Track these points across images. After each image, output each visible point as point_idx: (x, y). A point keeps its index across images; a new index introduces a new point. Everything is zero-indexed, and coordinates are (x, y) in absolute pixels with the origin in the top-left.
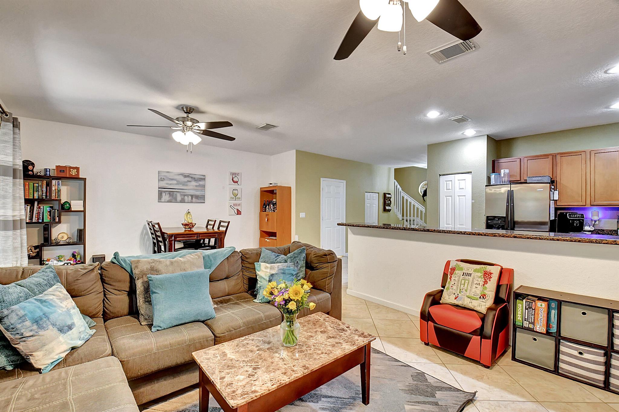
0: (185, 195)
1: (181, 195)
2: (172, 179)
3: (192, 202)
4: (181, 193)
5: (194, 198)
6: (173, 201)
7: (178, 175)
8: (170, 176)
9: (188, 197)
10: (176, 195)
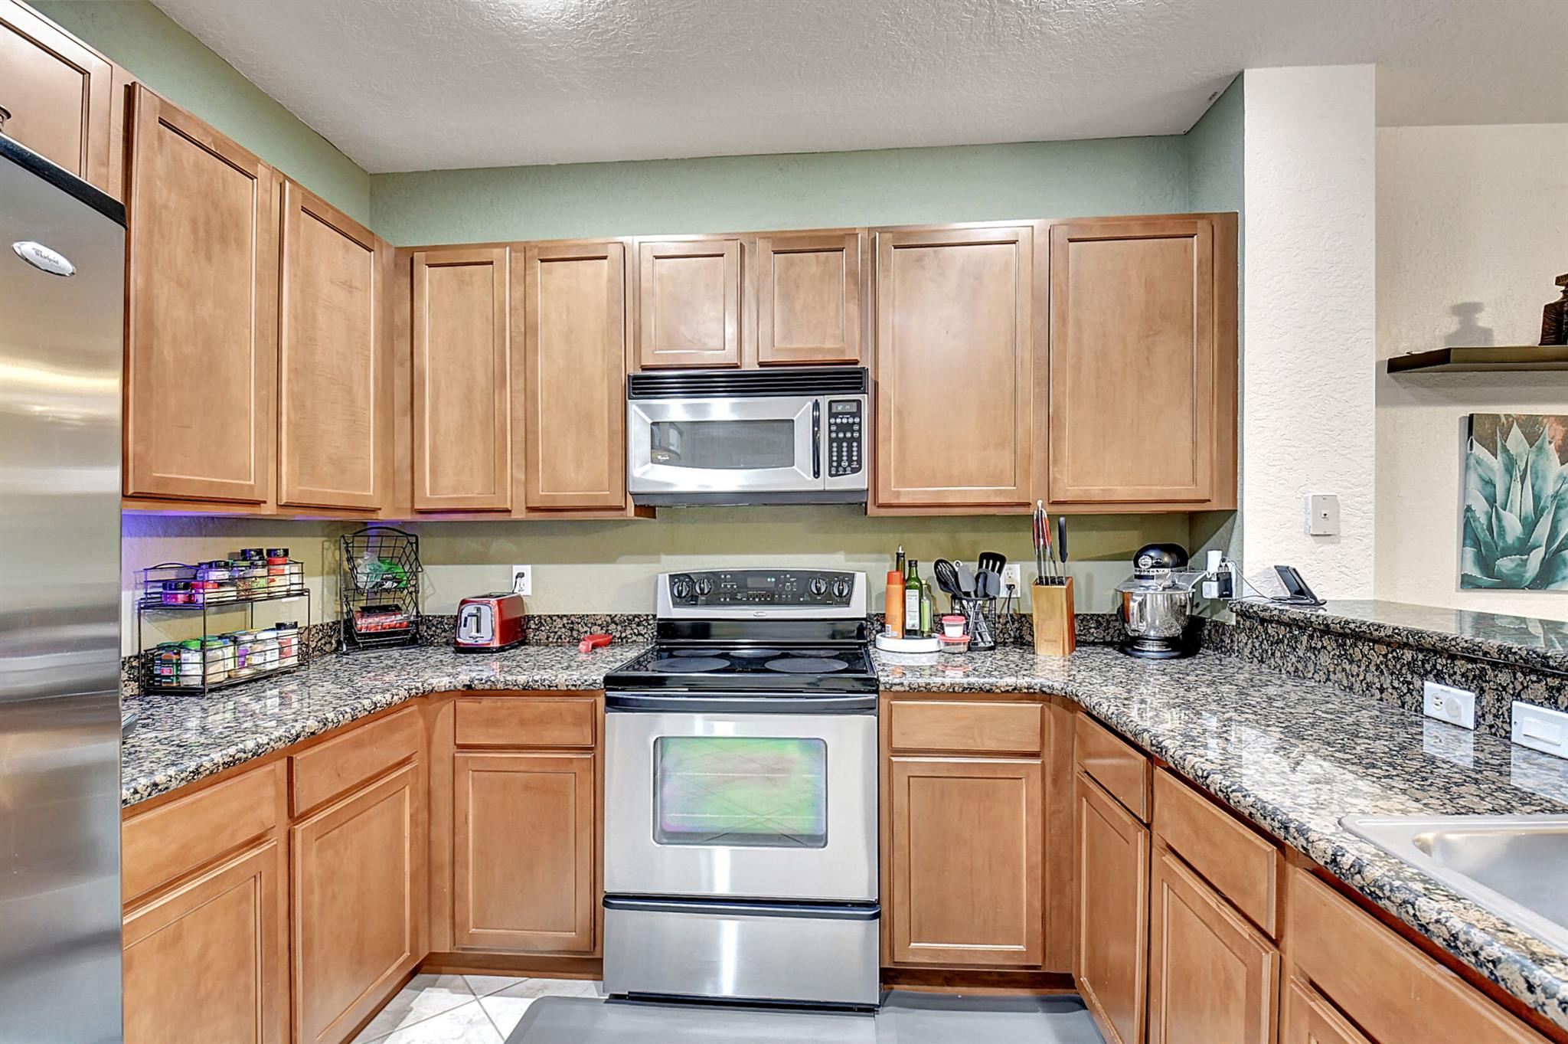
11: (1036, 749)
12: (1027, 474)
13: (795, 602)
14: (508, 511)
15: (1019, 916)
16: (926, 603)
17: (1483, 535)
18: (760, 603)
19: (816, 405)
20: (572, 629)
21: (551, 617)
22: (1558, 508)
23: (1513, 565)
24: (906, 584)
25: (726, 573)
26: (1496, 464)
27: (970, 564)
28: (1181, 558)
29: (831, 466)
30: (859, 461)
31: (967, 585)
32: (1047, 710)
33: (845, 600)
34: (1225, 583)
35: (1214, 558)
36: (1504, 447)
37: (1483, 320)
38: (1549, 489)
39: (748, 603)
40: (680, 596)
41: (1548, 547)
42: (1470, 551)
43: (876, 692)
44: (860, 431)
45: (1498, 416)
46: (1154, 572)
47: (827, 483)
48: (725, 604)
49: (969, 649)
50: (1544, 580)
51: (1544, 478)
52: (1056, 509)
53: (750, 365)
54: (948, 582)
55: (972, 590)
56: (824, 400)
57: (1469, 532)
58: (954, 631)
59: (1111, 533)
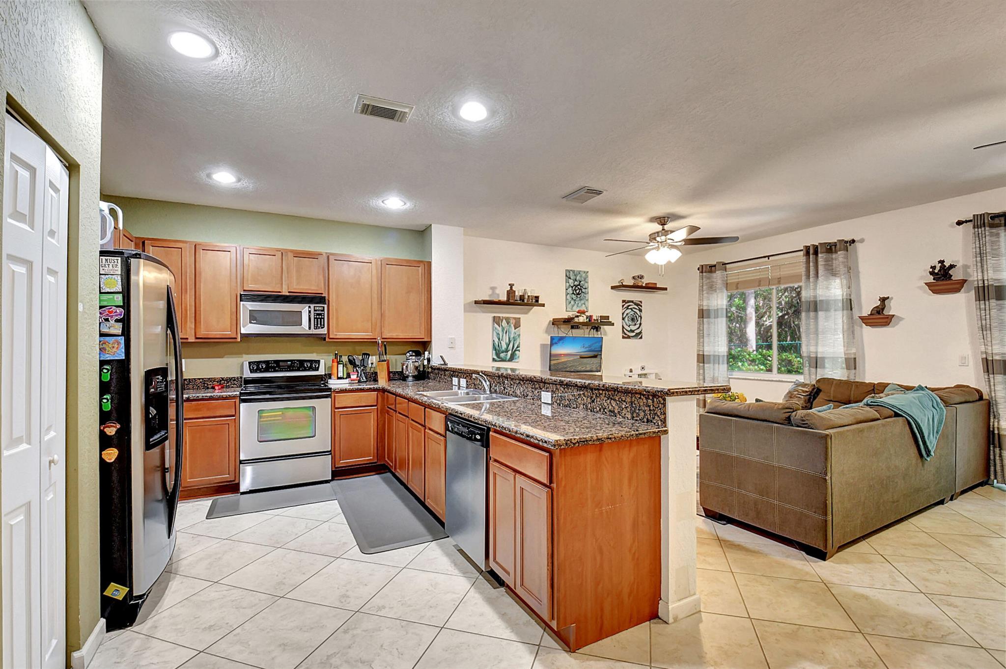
11: (375, 404)
12: (375, 329)
13: (298, 370)
14: (187, 339)
15: (371, 450)
16: (345, 369)
17: (497, 348)
18: (285, 371)
19: (310, 307)
20: (204, 383)
21: (195, 379)
22: (514, 341)
23: (504, 355)
24: (338, 363)
25: (271, 361)
26: (500, 329)
27: (359, 356)
28: (418, 354)
29: (314, 326)
30: (324, 325)
31: (358, 363)
32: (378, 394)
33: (317, 369)
34: (429, 360)
35: (426, 353)
36: (502, 325)
37: (497, 291)
38: (512, 336)
39: (281, 371)
40: (253, 369)
41: (512, 350)
42: (494, 352)
43: (331, 391)
44: (324, 316)
45: (500, 317)
46: (410, 357)
47: (313, 331)
48: (271, 371)
49: (359, 382)
50: (511, 359)
51: (511, 334)
52: (383, 340)
53: (285, 293)
54: (352, 362)
55: (359, 364)
56: (312, 306)
57: (494, 348)
58: (354, 377)
59: (402, 347)
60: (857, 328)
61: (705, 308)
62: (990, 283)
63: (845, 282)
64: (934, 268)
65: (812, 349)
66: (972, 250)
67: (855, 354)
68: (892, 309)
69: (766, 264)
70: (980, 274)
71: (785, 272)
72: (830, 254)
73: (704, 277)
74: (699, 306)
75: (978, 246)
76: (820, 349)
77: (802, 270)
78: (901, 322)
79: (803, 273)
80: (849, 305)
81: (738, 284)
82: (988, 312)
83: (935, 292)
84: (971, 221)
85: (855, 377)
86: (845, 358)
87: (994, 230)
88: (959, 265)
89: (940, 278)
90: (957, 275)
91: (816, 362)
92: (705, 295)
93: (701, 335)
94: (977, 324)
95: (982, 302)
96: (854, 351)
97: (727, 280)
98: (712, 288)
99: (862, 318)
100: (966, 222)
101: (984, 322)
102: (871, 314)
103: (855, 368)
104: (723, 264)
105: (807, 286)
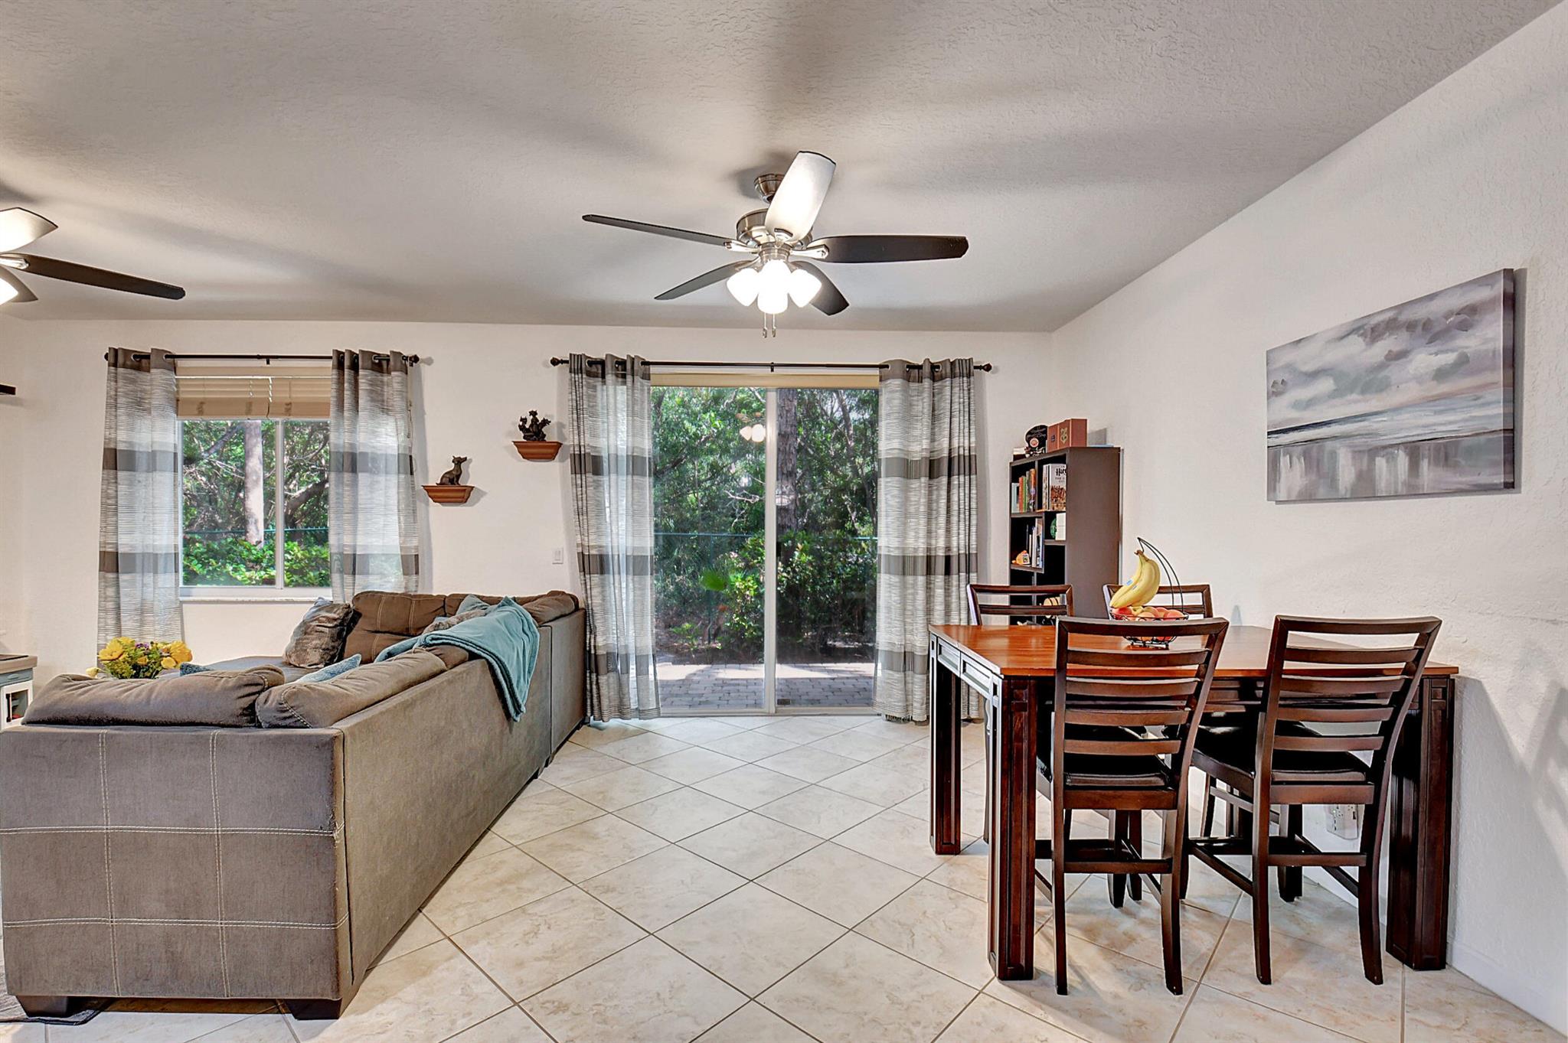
0: (1374, 452)
1: (1357, 453)
2: (1314, 375)
3: (1414, 492)
4: (1358, 441)
5: (1425, 465)
6: (1322, 492)
7: (1342, 338)
8: (1307, 359)
9: (1391, 459)
10: (1333, 455)
60: (420, 506)
61: (121, 447)
62: (587, 451)
63: (401, 423)
64: (524, 420)
65: (347, 540)
66: (568, 405)
67: (416, 548)
68: (471, 477)
69: (265, 374)
70: (576, 437)
71: (300, 394)
72: (379, 374)
73: (119, 377)
74: (107, 440)
75: (574, 397)
76: (361, 541)
77: (329, 393)
78: (483, 500)
79: (333, 401)
80: (408, 464)
81: (202, 403)
82: (584, 489)
83: (526, 456)
84: (567, 362)
85: (417, 586)
86: (402, 556)
87: (591, 381)
88: (554, 421)
89: (532, 436)
90: (551, 435)
91: (353, 564)
92: (122, 418)
93: (110, 508)
94: (572, 506)
95: (578, 476)
96: (415, 542)
97: (178, 392)
98: (139, 405)
99: (429, 490)
100: (563, 362)
101: (580, 503)
102: (441, 484)
103: (417, 573)
104: (167, 357)
105: (338, 427)
